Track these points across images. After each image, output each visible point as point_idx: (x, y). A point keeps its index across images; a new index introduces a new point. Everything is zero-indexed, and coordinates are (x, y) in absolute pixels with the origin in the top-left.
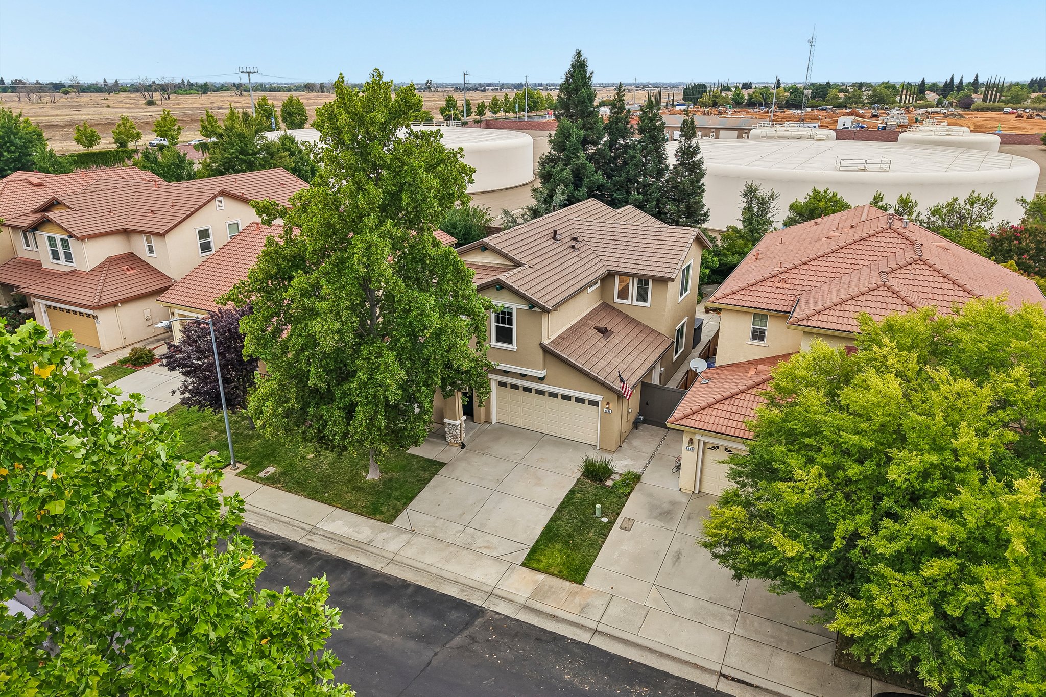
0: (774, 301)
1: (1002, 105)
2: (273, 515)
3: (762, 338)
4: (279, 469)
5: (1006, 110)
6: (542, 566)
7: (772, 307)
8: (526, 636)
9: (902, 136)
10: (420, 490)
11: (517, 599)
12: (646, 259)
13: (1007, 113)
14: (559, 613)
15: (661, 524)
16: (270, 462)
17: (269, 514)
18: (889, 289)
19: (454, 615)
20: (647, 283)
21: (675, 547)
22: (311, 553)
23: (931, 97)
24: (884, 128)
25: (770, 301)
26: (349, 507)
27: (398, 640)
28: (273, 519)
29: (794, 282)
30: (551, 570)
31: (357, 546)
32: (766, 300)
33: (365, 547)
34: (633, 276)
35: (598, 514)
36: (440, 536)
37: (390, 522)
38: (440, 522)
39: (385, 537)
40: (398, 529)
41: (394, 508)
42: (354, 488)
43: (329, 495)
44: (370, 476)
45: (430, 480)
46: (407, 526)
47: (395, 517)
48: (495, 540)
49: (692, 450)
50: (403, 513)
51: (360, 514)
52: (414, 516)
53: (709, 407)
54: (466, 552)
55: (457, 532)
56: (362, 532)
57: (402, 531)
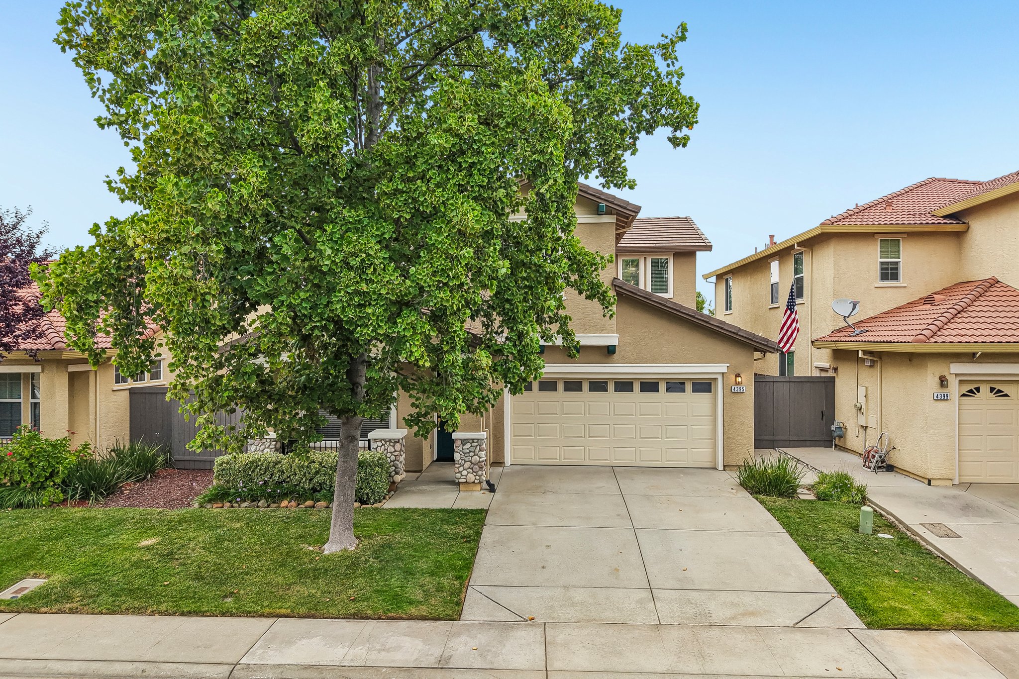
0: (906, 219)
3: (896, 276)
4: (58, 578)
7: (907, 222)
10: (473, 550)
20: (665, 264)
25: (901, 219)
26: (313, 610)
30: (951, 620)
32: (894, 220)
33: (438, 675)
34: (645, 253)
35: (864, 529)
36: (609, 615)
37: (455, 616)
38: (579, 595)
39: (474, 643)
40: (489, 625)
41: (440, 589)
42: (302, 575)
43: (238, 599)
44: (329, 549)
45: (479, 534)
46: (503, 616)
47: (459, 604)
48: (748, 599)
49: (944, 399)
50: (472, 597)
51: (359, 616)
52: (502, 595)
53: (949, 321)
54: (715, 633)
55: (640, 602)
56: (398, 648)
57: (505, 627)
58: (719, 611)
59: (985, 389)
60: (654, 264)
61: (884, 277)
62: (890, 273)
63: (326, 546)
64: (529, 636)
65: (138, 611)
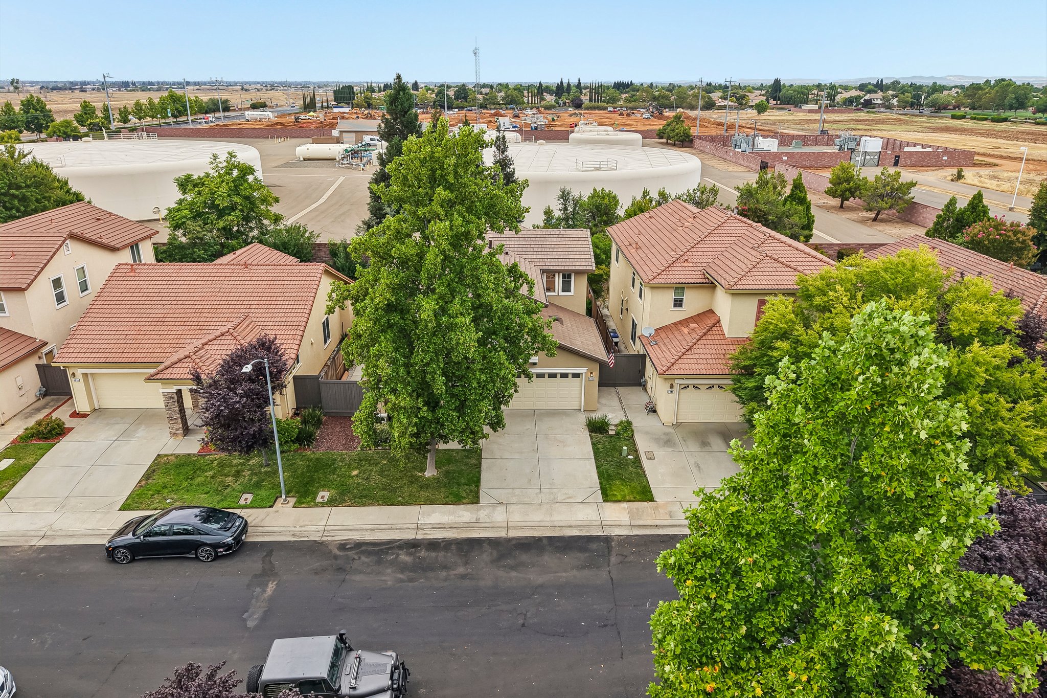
0: (689, 277)
1: (604, 105)
2: (370, 527)
3: (681, 305)
4: (333, 491)
5: (609, 109)
6: (619, 498)
7: (687, 281)
8: (652, 542)
9: (572, 136)
10: (479, 473)
11: (623, 523)
12: (564, 257)
13: (610, 112)
14: (658, 523)
15: (671, 449)
16: (318, 488)
17: (364, 527)
18: (771, 258)
19: (594, 546)
20: (570, 276)
21: (692, 461)
22: (439, 543)
23: (550, 98)
24: (536, 128)
25: (687, 277)
26: (431, 502)
27: (575, 572)
28: (374, 530)
29: (693, 261)
30: (628, 498)
31: (468, 526)
32: (683, 277)
33: (477, 525)
34: (559, 272)
35: (624, 454)
36: (526, 500)
37: (477, 502)
38: (517, 492)
39: (485, 513)
40: (489, 505)
41: (471, 491)
42: (421, 487)
43: (403, 498)
44: (428, 474)
45: (480, 464)
46: (493, 501)
47: (478, 497)
48: (571, 491)
49: (672, 392)
50: (482, 493)
51: (447, 503)
52: (492, 492)
53: (680, 358)
54: (557, 505)
55: (537, 494)
56: (463, 516)
57: (494, 506)
58: (560, 498)
59: (691, 387)
60: (564, 276)
61: (675, 305)
62: (678, 303)
63: (426, 473)
64: (501, 509)
65: (372, 505)
